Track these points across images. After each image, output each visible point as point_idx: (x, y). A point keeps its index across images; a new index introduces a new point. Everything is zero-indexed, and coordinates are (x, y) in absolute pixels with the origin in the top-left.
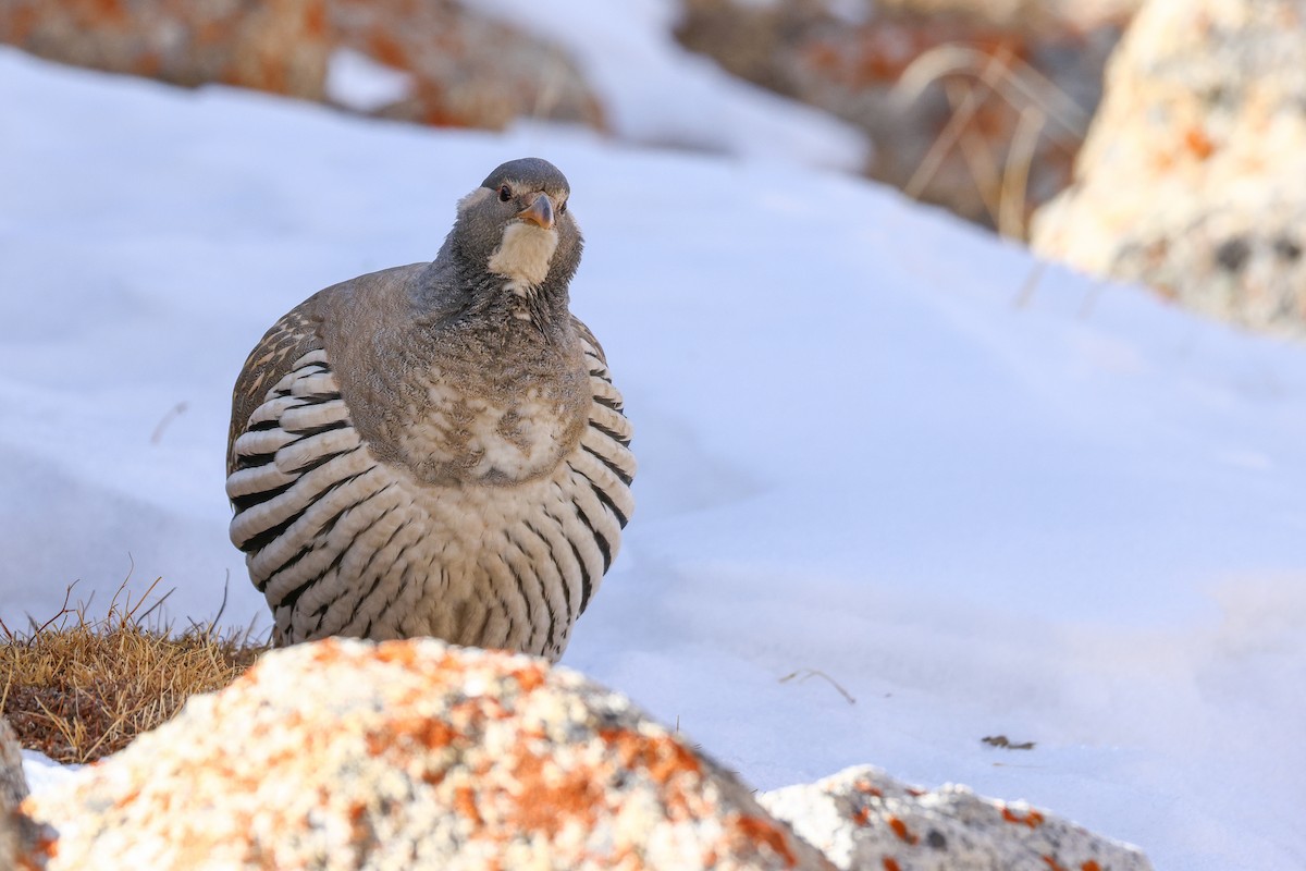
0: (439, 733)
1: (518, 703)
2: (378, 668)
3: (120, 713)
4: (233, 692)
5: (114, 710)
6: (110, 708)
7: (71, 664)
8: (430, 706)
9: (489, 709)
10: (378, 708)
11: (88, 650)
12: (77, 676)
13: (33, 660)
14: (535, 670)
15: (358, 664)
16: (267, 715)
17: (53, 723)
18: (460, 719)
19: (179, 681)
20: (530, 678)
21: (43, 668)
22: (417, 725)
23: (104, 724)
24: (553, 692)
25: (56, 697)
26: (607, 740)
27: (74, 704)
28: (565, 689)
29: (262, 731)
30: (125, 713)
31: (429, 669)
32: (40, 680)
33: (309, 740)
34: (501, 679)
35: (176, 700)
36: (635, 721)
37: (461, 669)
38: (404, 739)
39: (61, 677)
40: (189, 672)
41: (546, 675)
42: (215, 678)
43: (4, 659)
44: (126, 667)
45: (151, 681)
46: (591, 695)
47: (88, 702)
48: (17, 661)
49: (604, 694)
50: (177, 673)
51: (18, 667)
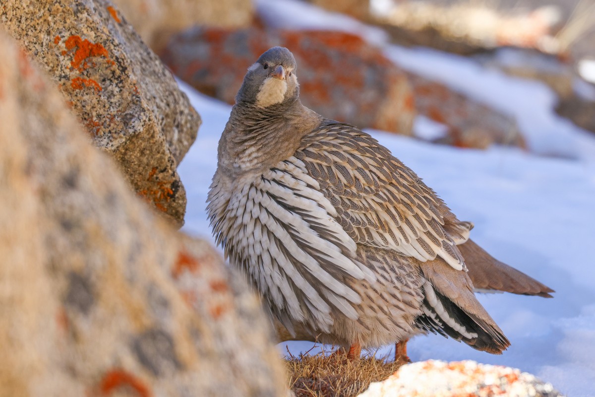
1: (507, 388)
2: (449, 372)
3: (338, 389)
4: (389, 381)
5: (336, 388)
6: (334, 387)
7: (317, 369)
8: (471, 389)
9: (495, 390)
10: (449, 389)
11: (324, 363)
12: (320, 374)
13: (302, 367)
14: (514, 374)
15: (441, 371)
16: (403, 392)
17: (310, 393)
18: (483, 394)
19: (362, 377)
20: (512, 377)
21: (306, 370)
23: (331, 393)
24: (522, 383)
25: (311, 382)
27: (319, 385)
28: (526, 382)
30: (340, 389)
31: (470, 373)
32: (304, 375)
34: (500, 378)
35: (361, 384)
36: (556, 396)
37: (484, 374)
39: (314, 374)
40: (366, 373)
41: (519, 376)
42: (376, 375)
43: (289, 366)
44: (340, 370)
45: (351, 376)
46: (538, 385)
47: (324, 384)
48: (295, 367)
49: (541, 384)
50: (361, 373)
51: (296, 369)
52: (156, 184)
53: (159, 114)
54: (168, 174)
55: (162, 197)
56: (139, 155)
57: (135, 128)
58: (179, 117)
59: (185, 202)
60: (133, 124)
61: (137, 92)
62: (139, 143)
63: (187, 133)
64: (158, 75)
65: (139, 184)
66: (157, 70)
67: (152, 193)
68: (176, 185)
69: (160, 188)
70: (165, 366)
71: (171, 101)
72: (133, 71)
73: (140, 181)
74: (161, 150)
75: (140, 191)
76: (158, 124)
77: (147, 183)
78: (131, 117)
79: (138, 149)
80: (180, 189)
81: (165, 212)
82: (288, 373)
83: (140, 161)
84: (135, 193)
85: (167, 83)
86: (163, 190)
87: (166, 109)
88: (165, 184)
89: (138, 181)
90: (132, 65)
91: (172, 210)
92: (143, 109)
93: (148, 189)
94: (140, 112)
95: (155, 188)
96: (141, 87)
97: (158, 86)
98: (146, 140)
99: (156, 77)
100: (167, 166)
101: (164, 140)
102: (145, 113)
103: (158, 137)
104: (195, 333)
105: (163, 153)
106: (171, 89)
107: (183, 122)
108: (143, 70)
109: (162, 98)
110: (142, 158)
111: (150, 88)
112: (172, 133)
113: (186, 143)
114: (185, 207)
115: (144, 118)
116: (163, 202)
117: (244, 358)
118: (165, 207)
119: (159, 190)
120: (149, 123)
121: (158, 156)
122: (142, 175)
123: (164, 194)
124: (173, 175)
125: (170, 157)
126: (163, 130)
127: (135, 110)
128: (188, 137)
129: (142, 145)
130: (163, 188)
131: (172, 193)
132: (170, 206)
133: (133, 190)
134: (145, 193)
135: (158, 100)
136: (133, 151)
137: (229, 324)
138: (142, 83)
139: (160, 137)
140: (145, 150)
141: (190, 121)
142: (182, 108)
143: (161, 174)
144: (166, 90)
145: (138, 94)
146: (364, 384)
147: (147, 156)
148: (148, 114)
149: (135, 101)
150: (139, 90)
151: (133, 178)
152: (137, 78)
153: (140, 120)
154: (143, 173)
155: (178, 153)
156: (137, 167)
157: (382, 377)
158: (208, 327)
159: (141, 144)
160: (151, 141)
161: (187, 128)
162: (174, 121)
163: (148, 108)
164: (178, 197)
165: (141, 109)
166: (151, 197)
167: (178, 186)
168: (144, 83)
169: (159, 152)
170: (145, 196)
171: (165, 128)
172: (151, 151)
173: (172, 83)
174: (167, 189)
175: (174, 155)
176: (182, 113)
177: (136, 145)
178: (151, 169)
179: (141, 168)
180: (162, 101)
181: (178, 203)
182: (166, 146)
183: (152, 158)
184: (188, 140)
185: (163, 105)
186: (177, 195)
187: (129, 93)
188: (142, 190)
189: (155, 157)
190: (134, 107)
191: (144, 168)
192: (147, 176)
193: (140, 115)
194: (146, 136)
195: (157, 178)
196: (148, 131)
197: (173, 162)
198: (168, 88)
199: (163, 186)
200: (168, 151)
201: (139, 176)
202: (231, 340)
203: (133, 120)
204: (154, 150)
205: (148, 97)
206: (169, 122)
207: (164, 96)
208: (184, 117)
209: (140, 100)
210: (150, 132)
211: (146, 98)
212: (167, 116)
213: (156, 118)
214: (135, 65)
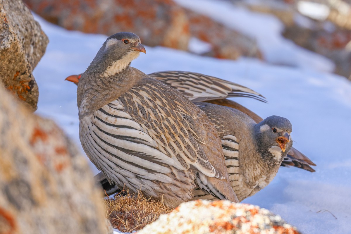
0: (229, 226)
1: (251, 218)
2: (212, 208)
3: (139, 219)
4: (172, 214)
5: (137, 218)
6: (136, 217)
7: (125, 205)
8: (227, 219)
9: (243, 220)
10: (213, 219)
11: (130, 201)
12: (127, 208)
13: (115, 204)
14: (255, 209)
15: (207, 207)
16: (182, 220)
17: (120, 221)
18: (235, 222)
19: (154, 210)
20: (254, 211)
21: (117, 206)
22: (223, 224)
23: (134, 221)
24: (260, 215)
25: (121, 214)
26: (275, 229)
27: (126, 216)
28: (263, 214)
29: (180, 225)
30: (140, 219)
31: (226, 208)
32: (117, 209)
33: (193, 228)
34: (246, 212)
35: (154, 215)
36: (283, 224)
37: (235, 209)
38: (219, 227)
39: (123, 208)
40: (157, 208)
41: (258, 211)
42: (164, 209)
43: (106, 203)
44: (140, 206)
45: (147, 210)
46: (271, 216)
47: (130, 215)
48: (110, 204)
49: (273, 216)
50: (154, 208)
51: (111, 205)
52: (19, 82)
53: (21, 36)
54: (27, 76)
55: (23, 91)
56: (7, 63)
57: (5, 45)
58: (34, 38)
59: (38, 94)
60: (4, 43)
61: (6, 21)
62: (7, 55)
63: (39, 49)
64: (20, 10)
65: (8, 82)
66: (19, 6)
67: (16, 88)
68: (32, 83)
69: (21, 85)
70: (25, 203)
71: (29, 27)
72: (4, 8)
73: (8, 80)
74: (22, 60)
75: (8, 87)
76: (20, 43)
77: (13, 81)
78: (2, 38)
79: (7, 59)
80: (35, 86)
81: (24, 101)
82: (105, 208)
83: (8, 67)
84: (5, 88)
85: (26, 15)
86: (23, 87)
87: (25, 33)
88: (25, 82)
89: (6, 80)
90: (3, 3)
91: (29, 100)
92: (10, 32)
93: (13, 86)
94: (9, 34)
95: (18, 85)
96: (9, 18)
97: (20, 17)
98: (12, 53)
99: (19, 11)
100: (26, 70)
101: (24, 53)
102: (12, 35)
103: (20, 51)
104: (45, 181)
105: (24, 62)
106: (29, 19)
107: (37, 41)
108: (10, 7)
109: (23, 25)
110: (9, 65)
111: (15, 18)
112: (29, 48)
113: (38, 55)
114: (38, 97)
115: (11, 39)
116: (23, 94)
117: (77, 198)
118: (25, 98)
119: (21, 86)
120: (14, 42)
121: (20, 64)
122: (9, 76)
123: (24, 89)
124: (30, 76)
125: (28, 65)
126: (23, 46)
127: (5, 33)
128: (40, 51)
129: (10, 57)
130: (23, 85)
131: (29, 88)
132: (28, 97)
133: (3, 86)
134: (11, 88)
135: (20, 27)
136: (4, 60)
137: (68, 175)
138: (9, 15)
139: (21, 51)
140: (12, 60)
141: (41, 41)
142: (36, 32)
143: (22, 75)
144: (26, 20)
145: (7, 23)
146: (156, 215)
147: (13, 64)
148: (13, 36)
149: (5, 27)
150: (8, 20)
151: (3, 79)
152: (6, 12)
153: (8, 40)
154: (10, 75)
155: (33, 62)
156: (6, 71)
157: (167, 211)
158: (53, 178)
159: (9, 55)
160: (16, 54)
161: (39, 45)
162: (31, 41)
163: (14, 32)
164: (33, 91)
165: (9, 33)
166: (16, 91)
167: (33, 84)
168: (11, 15)
169: (20, 61)
170: (11, 90)
171: (24, 45)
172: (16, 61)
173: (30, 16)
174: (26, 85)
175: (31, 63)
176: (36, 35)
177: (6, 56)
178: (16, 72)
179: (9, 72)
180: (23, 27)
181: (33, 95)
182: (26, 57)
183: (16, 65)
184: (40, 53)
185: (23, 30)
186: (32, 90)
187: (1, 22)
188: (9, 86)
189: (18, 64)
190: (4, 31)
191: (11, 72)
192: (13, 77)
193: (8, 36)
194: (12, 50)
195: (19, 78)
196: (13, 47)
197: (30, 67)
198: (27, 19)
199: (23, 83)
200: (27, 61)
201: (7, 77)
202: (69, 186)
203: (4, 40)
204: (18, 60)
205: (14, 25)
206: (28, 42)
207: (24, 24)
208: (37, 38)
209: (9, 26)
210: (15, 48)
211: (12, 25)
212: (26, 37)
213: (19, 39)
214: (5, 3)
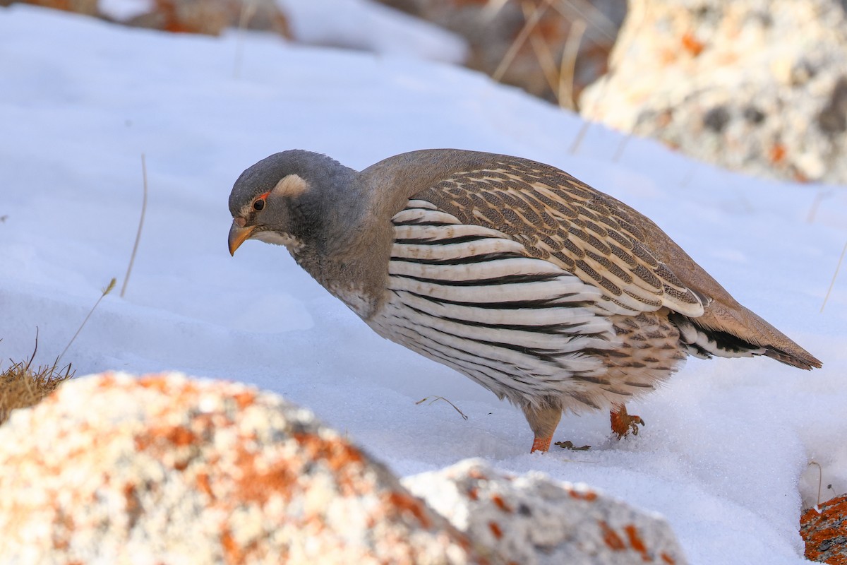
0: (183, 438)
1: (237, 416)
2: (140, 391)
4: (43, 408)
8: (177, 418)
9: (217, 420)
10: (142, 419)
14: (248, 393)
15: (128, 389)
16: (67, 424)
18: (198, 427)
20: (244, 399)
22: (168, 431)
24: (260, 409)
26: (299, 441)
29: (63, 435)
31: (176, 393)
33: (95, 442)
34: (226, 400)
36: (318, 426)
37: (197, 393)
38: (160, 439)
41: (256, 396)
46: (288, 410)
49: (294, 410)
